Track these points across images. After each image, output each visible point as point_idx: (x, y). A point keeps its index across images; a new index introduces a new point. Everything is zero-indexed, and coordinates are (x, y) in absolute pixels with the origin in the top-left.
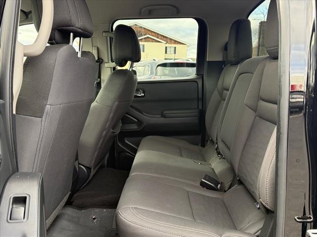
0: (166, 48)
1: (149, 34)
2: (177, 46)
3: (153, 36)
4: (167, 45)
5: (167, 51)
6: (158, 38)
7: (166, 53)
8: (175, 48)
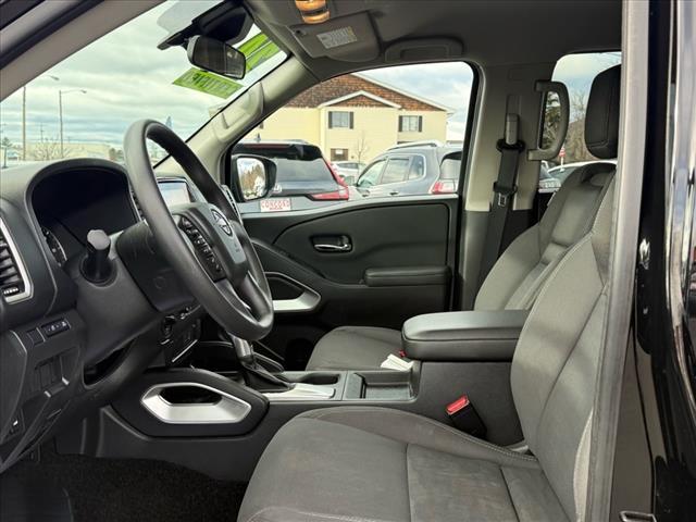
0: (401, 118)
1: (363, 89)
2: (425, 114)
3: (373, 93)
4: (404, 113)
5: (404, 124)
6: (383, 97)
7: (400, 129)
8: (421, 117)
